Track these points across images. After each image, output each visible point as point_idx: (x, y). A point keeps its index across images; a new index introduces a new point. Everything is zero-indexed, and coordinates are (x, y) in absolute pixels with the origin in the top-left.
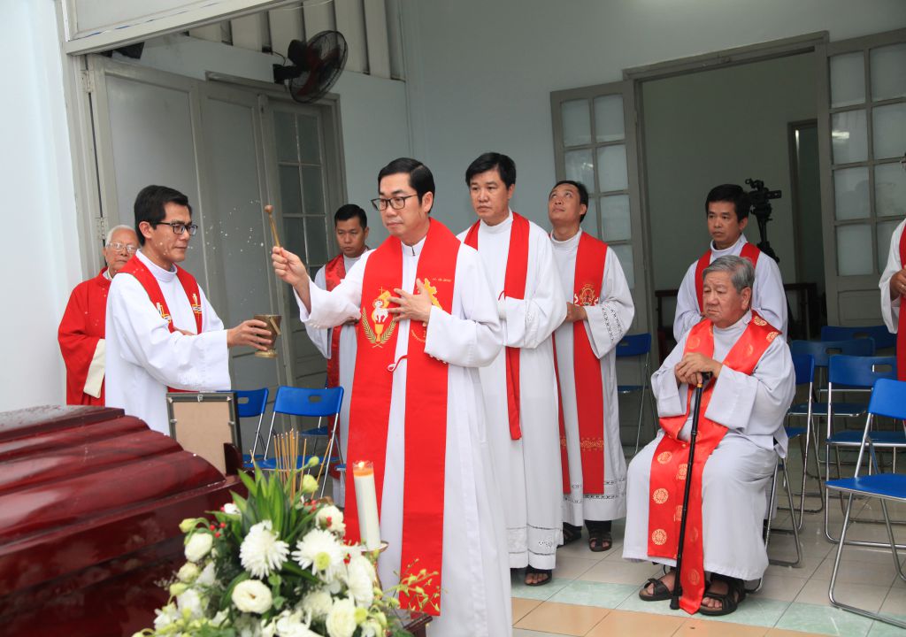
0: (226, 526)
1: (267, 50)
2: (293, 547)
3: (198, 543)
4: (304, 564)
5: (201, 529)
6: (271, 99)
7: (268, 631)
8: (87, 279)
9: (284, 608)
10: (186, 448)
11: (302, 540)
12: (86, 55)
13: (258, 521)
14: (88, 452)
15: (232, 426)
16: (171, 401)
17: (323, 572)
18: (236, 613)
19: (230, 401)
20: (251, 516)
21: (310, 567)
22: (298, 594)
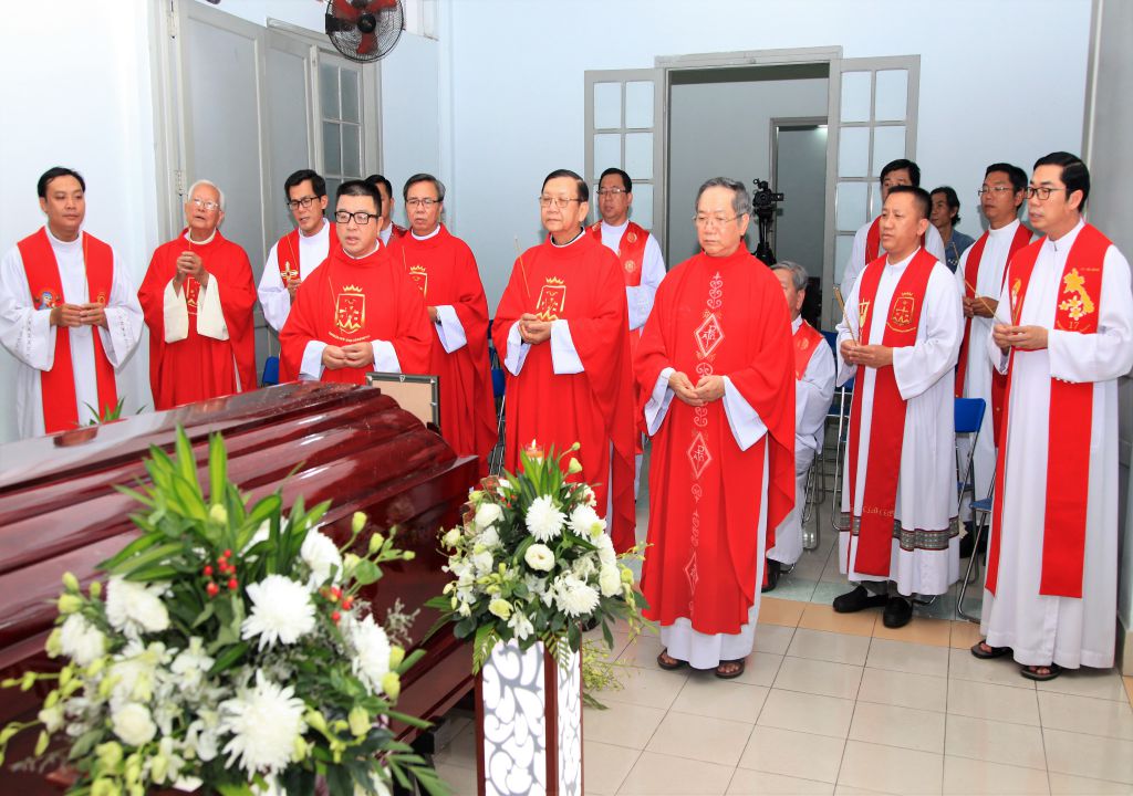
0: (516, 498)
2: (568, 518)
3: (487, 513)
5: (487, 500)
6: (322, 50)
7: (560, 584)
9: (565, 567)
13: (536, 495)
18: (526, 568)
20: (526, 491)
21: (581, 535)
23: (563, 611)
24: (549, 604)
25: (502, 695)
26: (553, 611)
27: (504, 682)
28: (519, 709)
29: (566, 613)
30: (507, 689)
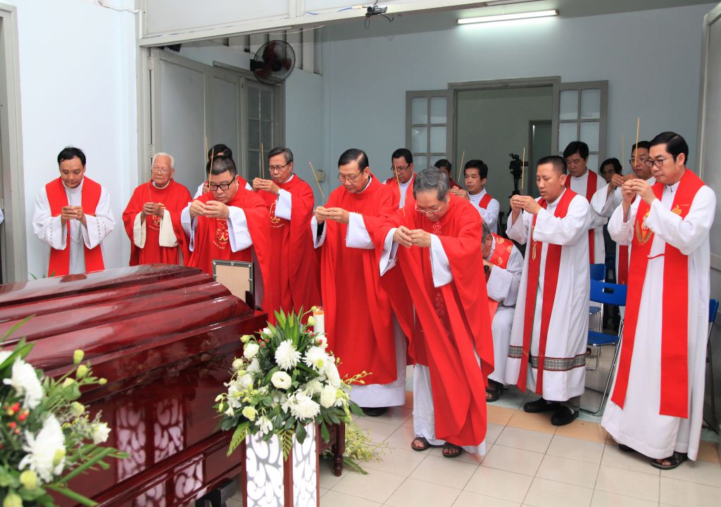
0: (268, 341)
1: (247, 51)
2: (303, 355)
3: (251, 349)
4: (309, 364)
5: (252, 341)
6: (248, 79)
7: (291, 399)
8: (141, 184)
9: (298, 387)
10: (233, 293)
11: (307, 351)
12: (150, 48)
13: (284, 339)
14: (185, 293)
15: (250, 282)
17: (317, 369)
18: (272, 387)
19: (250, 268)
20: (279, 336)
21: (312, 366)
22: (306, 380)
23: (294, 416)
24: (286, 411)
25: (258, 469)
26: (288, 416)
27: (259, 460)
28: (268, 479)
29: (296, 418)
30: (261, 465)
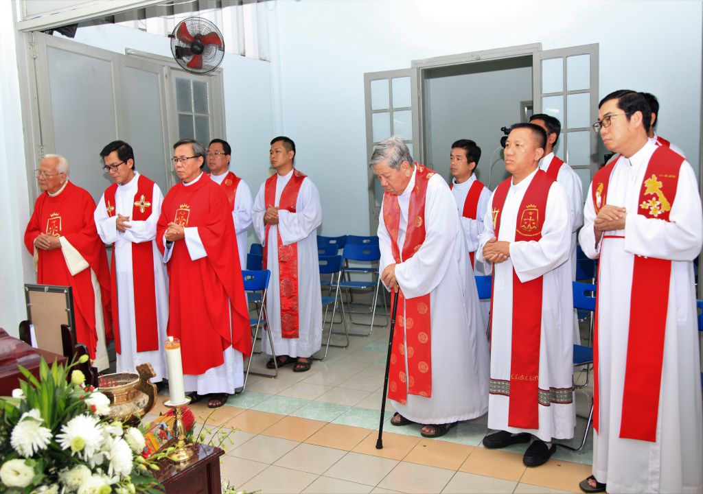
1: (172, 36)
2: (57, 432)
4: (65, 446)
6: (173, 69)
9: (41, 484)
11: (66, 425)
12: (32, 32)
15: (68, 312)
16: (27, 290)
17: (82, 452)
19: (66, 293)
21: (71, 448)
22: (54, 472)
